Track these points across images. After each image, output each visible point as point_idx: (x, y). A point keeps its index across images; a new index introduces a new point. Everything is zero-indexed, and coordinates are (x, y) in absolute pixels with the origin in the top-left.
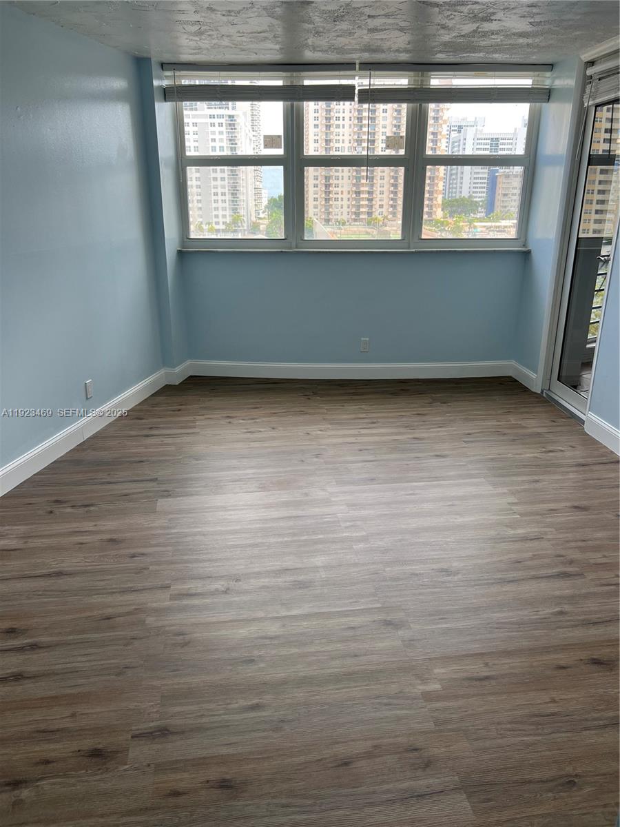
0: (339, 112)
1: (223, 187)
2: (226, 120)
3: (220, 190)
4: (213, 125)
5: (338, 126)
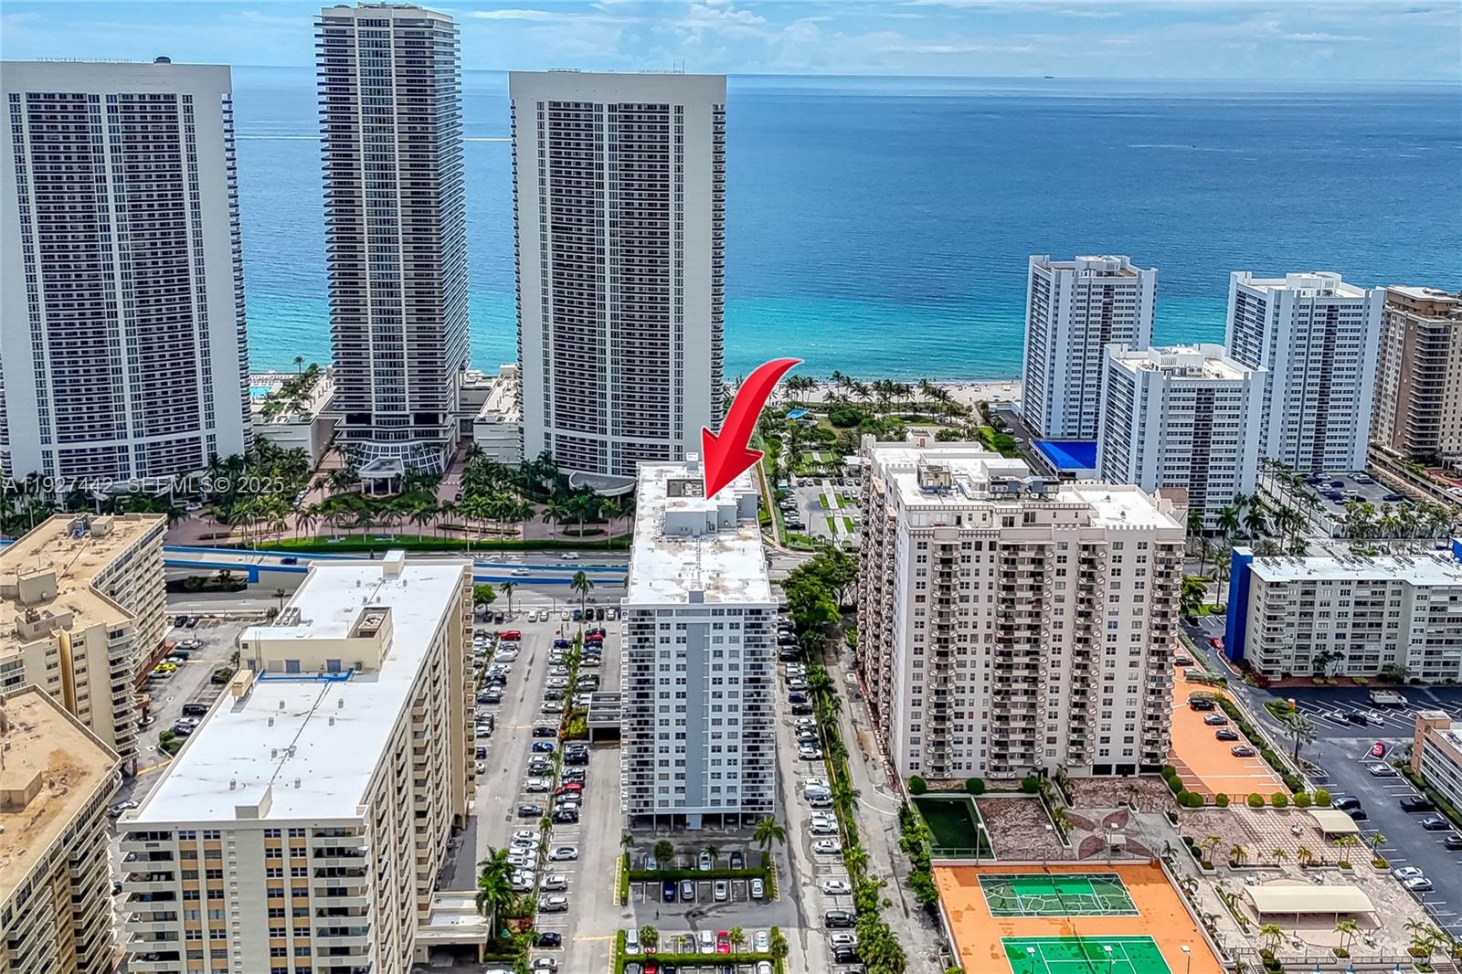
0: (968, 575)
1: (733, 735)
2: (746, 619)
3: (725, 743)
4: (718, 626)
5: (964, 599)
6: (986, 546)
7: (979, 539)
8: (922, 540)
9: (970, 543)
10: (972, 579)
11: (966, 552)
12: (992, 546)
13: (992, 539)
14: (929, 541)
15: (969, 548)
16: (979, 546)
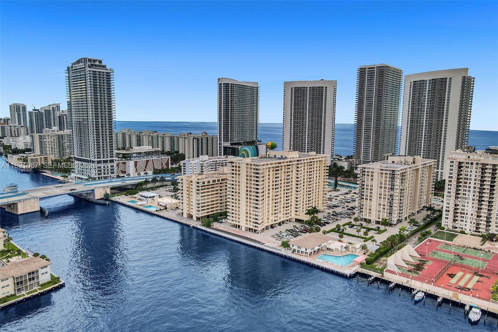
6: (475, 164)
7: (472, 161)
8: (452, 160)
9: (469, 163)
10: (469, 173)
11: (467, 165)
12: (477, 164)
13: (477, 162)
14: (455, 161)
15: (469, 164)
16: (472, 164)
